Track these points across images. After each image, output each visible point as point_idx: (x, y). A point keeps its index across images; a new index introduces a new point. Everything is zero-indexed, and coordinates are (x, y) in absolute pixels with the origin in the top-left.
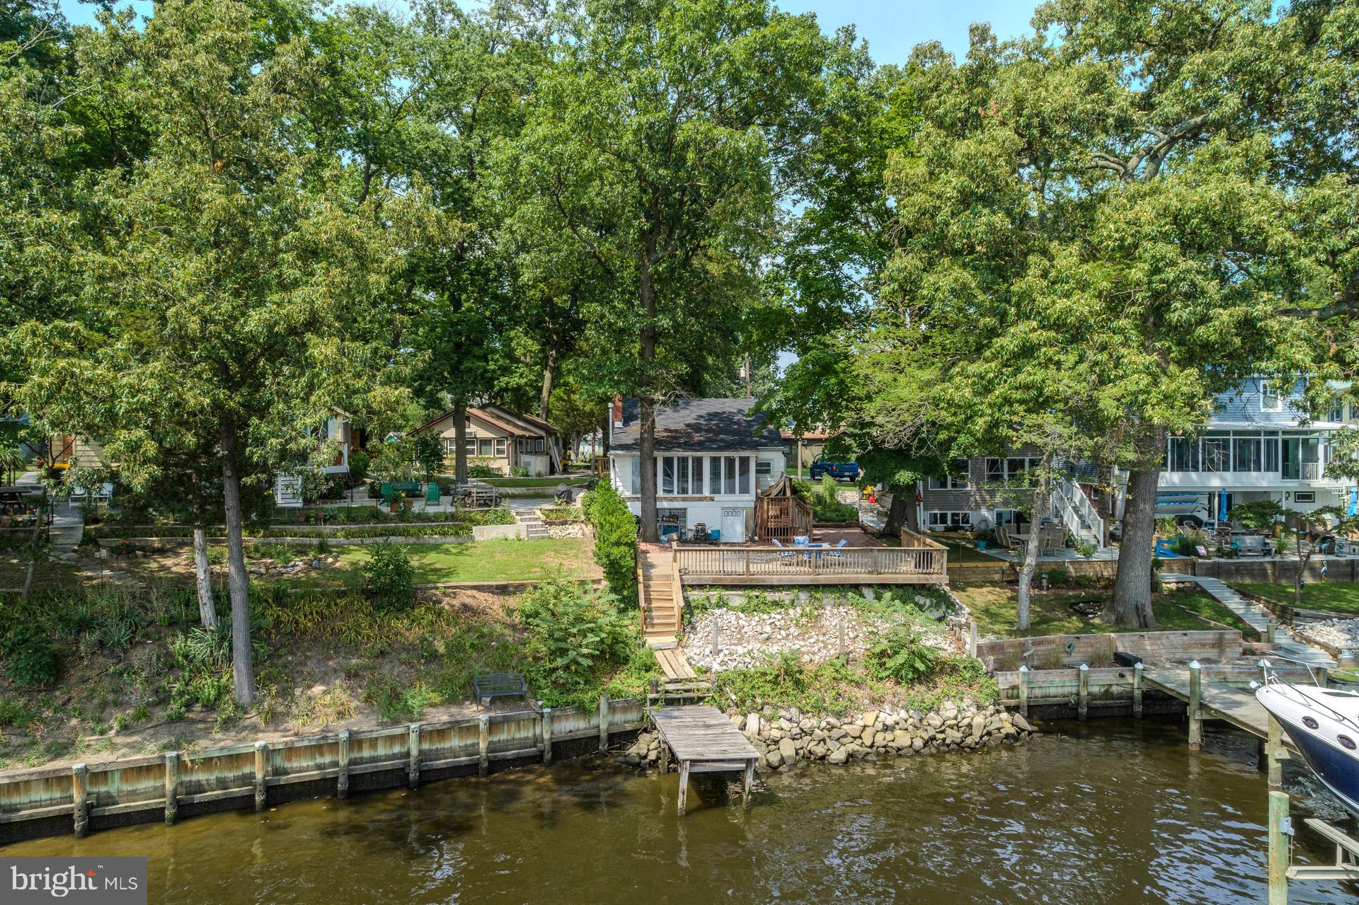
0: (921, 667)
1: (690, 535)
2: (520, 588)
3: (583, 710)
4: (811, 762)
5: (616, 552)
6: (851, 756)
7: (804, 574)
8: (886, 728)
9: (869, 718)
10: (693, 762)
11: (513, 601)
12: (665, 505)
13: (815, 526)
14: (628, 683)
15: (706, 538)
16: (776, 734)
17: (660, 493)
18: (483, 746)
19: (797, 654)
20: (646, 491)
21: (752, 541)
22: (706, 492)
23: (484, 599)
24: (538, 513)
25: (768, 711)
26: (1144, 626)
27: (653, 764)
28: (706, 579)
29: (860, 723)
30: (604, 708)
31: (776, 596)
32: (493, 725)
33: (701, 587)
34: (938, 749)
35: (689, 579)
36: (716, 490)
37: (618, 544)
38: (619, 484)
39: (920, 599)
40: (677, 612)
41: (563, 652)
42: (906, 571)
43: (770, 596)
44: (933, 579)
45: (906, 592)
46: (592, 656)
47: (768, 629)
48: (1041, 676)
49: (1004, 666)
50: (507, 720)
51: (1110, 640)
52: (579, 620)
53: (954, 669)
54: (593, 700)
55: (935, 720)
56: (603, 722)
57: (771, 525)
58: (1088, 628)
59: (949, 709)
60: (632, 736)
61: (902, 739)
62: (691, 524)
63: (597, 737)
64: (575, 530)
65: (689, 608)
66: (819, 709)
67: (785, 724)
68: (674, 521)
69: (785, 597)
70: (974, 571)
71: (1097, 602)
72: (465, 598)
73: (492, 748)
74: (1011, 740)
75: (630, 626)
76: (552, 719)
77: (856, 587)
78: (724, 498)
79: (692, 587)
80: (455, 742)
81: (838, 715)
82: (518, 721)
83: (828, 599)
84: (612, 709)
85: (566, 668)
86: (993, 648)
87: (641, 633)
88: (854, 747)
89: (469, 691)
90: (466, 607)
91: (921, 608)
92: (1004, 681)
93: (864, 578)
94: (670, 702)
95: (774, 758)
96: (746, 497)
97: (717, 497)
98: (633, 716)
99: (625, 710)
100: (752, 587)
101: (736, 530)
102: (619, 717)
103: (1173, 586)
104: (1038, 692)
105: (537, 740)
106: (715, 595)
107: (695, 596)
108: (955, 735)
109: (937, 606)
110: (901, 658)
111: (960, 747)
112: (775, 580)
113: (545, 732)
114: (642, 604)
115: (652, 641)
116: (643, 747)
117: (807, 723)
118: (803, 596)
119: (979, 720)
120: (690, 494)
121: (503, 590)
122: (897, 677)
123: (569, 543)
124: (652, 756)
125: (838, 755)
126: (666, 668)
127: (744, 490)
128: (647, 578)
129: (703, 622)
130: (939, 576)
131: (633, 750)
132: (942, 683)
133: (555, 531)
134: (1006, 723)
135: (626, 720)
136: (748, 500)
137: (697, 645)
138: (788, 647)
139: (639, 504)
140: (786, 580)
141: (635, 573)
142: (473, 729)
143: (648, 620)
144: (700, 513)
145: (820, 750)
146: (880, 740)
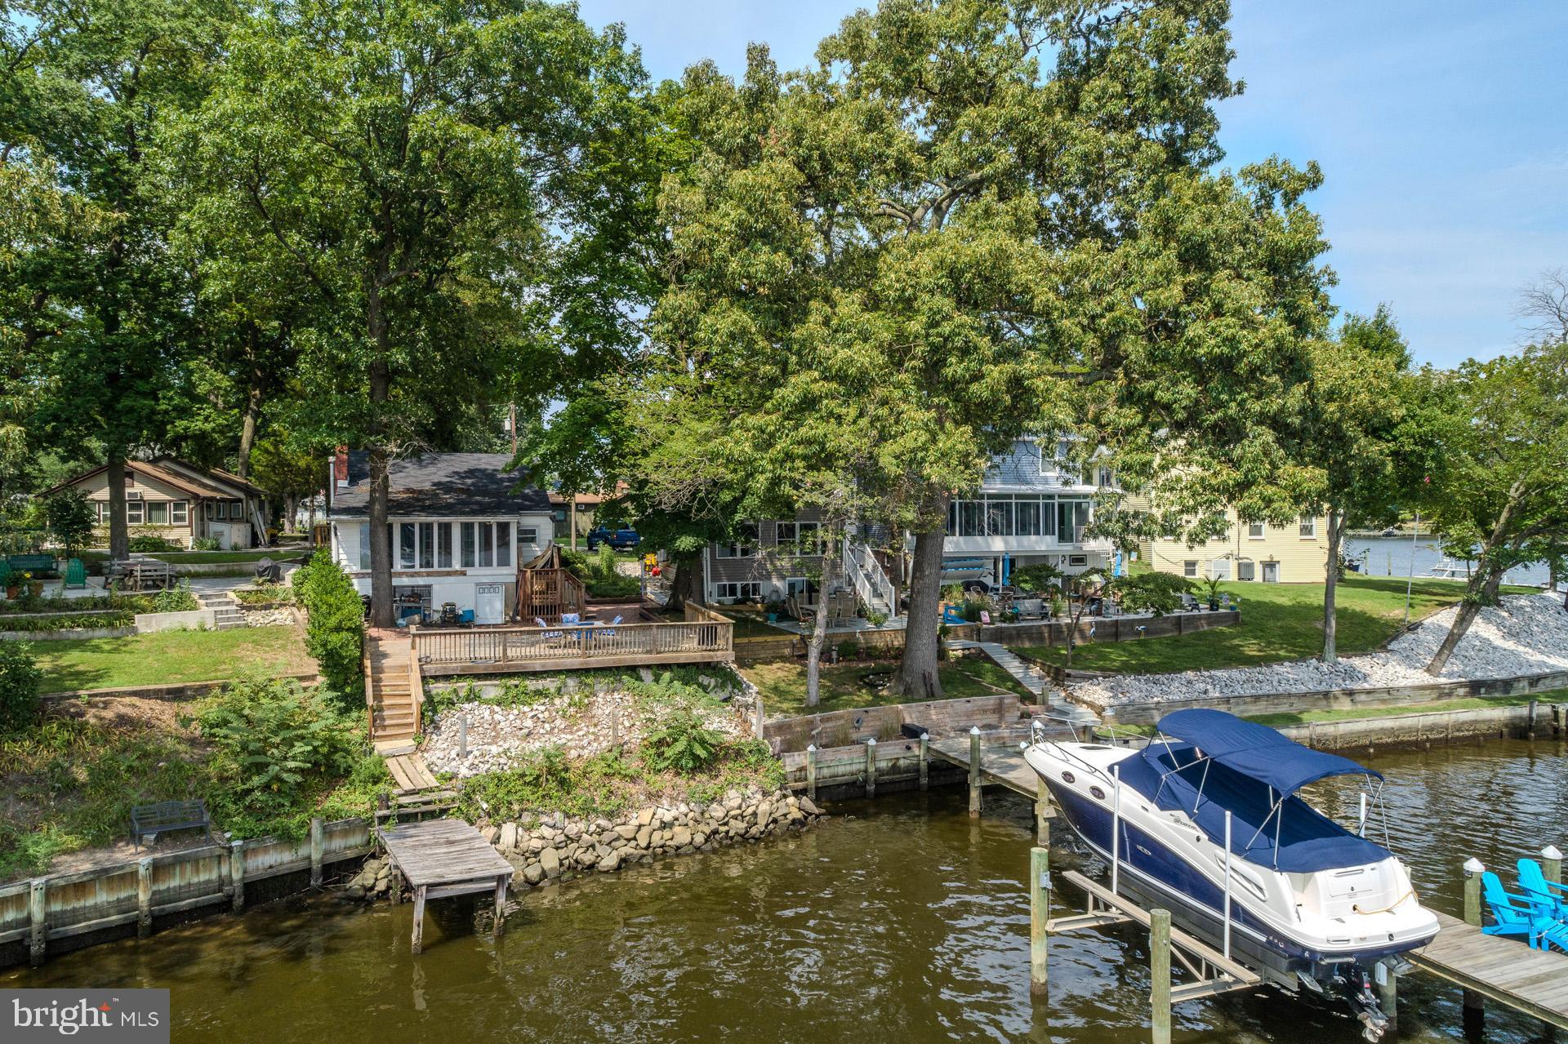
0: (702, 753)
1: (436, 617)
2: (203, 691)
3: (288, 839)
4: (576, 872)
5: (335, 639)
6: (624, 861)
7: (572, 658)
8: (664, 826)
9: (645, 816)
10: (431, 887)
11: (191, 709)
12: (406, 581)
13: (588, 603)
14: (351, 800)
15: (456, 620)
16: (536, 844)
17: (398, 565)
18: (143, 897)
19: (561, 750)
20: (377, 563)
21: (514, 622)
22: (457, 565)
23: (147, 708)
24: (232, 595)
25: (527, 818)
26: (931, 695)
27: (383, 895)
28: (454, 667)
29: (634, 822)
30: (316, 833)
31: (539, 684)
32: (158, 870)
33: (447, 678)
34: (722, 843)
35: (431, 669)
36: (468, 562)
37: (338, 629)
38: (343, 557)
39: (704, 680)
40: (415, 709)
41: (260, 768)
42: (690, 649)
43: (532, 685)
44: (718, 656)
45: (689, 672)
46: (302, 771)
47: (529, 723)
48: (829, 754)
49: (790, 747)
50: (179, 861)
51: (898, 712)
52: (283, 726)
53: (739, 754)
54: (302, 825)
55: (717, 811)
56: (315, 851)
57: (536, 602)
58: (877, 700)
59: (733, 798)
60: (355, 864)
61: (682, 836)
62: (437, 604)
63: (308, 872)
64: (282, 616)
65: (431, 704)
66: (587, 811)
67: (547, 832)
68: (416, 600)
69: (550, 684)
70: (764, 645)
71: (887, 672)
72: (122, 707)
73: (157, 899)
74: (797, 828)
75: (353, 730)
76: (245, 853)
77: (633, 670)
78: (478, 572)
79: (436, 678)
80: (102, 897)
81: (610, 815)
82: (195, 861)
83: (601, 684)
84: (328, 833)
85: (266, 787)
86: (780, 728)
87: (370, 737)
88: (627, 850)
89: (127, 829)
90: (122, 720)
91: (705, 689)
92: (792, 762)
93: (641, 658)
94: (405, 818)
95: (533, 873)
96: (504, 570)
97: (469, 571)
98: (357, 839)
99: (346, 833)
100: (510, 675)
101: (493, 609)
102: (337, 843)
103: (960, 653)
104: (826, 772)
105: (222, 882)
106: (464, 686)
107: (440, 689)
108: (738, 826)
109: (723, 686)
110: (680, 746)
111: (744, 838)
112: (537, 666)
113: (235, 871)
114: (370, 701)
115: (381, 747)
116: (372, 875)
117: (573, 828)
118: (571, 683)
119: (765, 807)
120: (436, 568)
121: (177, 695)
122: (677, 768)
123: (275, 632)
124: (381, 886)
125: (609, 861)
126: (401, 778)
127: (504, 562)
128: (377, 670)
129: (449, 721)
130: (724, 652)
131: (356, 883)
132: (726, 770)
133: (254, 618)
134: (792, 808)
135: (345, 845)
136: (509, 574)
137: (441, 749)
138: (550, 743)
139: (369, 581)
140: (550, 664)
141: (361, 666)
142: (129, 877)
143: (378, 721)
144: (446, 591)
145: (588, 858)
146: (657, 839)
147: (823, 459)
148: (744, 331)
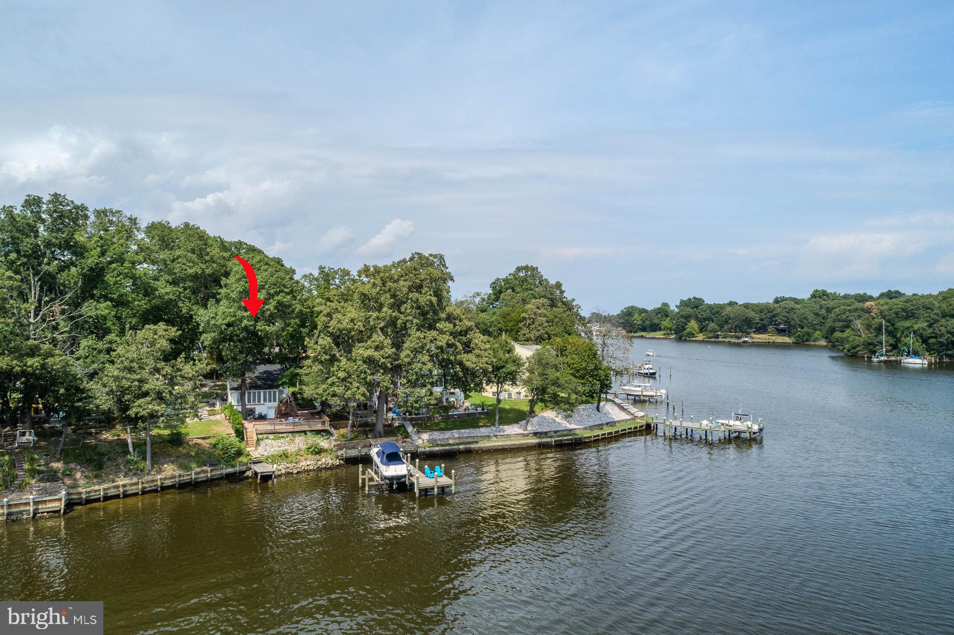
0: (317, 450)
1: (257, 416)
2: (209, 437)
3: (233, 466)
4: (289, 474)
5: (238, 426)
6: (298, 472)
7: (290, 428)
8: (308, 465)
9: (304, 464)
10: (261, 473)
11: (208, 441)
12: (249, 407)
13: (299, 410)
14: (243, 459)
15: (262, 418)
16: (280, 468)
17: (247, 403)
18: (209, 475)
19: (287, 450)
20: (241, 399)
21: (277, 417)
22: (262, 402)
23: (200, 441)
24: (206, 412)
25: (279, 463)
26: (380, 437)
27: (251, 477)
28: (263, 432)
29: (301, 465)
30: (238, 465)
31: (283, 435)
32: (212, 470)
33: (262, 434)
34: (319, 469)
35: (258, 432)
36: (265, 400)
37: (238, 424)
38: (233, 401)
39: (323, 433)
40: (255, 441)
41: (227, 453)
42: (319, 427)
43: (281, 435)
44: (326, 428)
45: (318, 432)
46: (233, 454)
47: (280, 444)
48: (349, 451)
49: (341, 449)
50: (215, 469)
51: (370, 441)
52: (230, 445)
53: (327, 451)
54: (236, 464)
55: (320, 463)
56: (237, 469)
57: (283, 412)
58: (367, 437)
59: (323, 460)
60: (245, 472)
61: (311, 467)
62: (257, 413)
63: (236, 473)
64: (218, 417)
65: (258, 440)
66: (291, 462)
67: (283, 466)
68: (252, 411)
69: (285, 435)
70: (342, 424)
71: (370, 431)
72: (195, 441)
73: (211, 476)
74: (338, 466)
75: (243, 445)
76: (226, 468)
77: (305, 432)
78: (268, 404)
79: (259, 434)
80: (202, 475)
81: (296, 463)
82: (217, 469)
83: (297, 435)
84: (240, 466)
85: (227, 457)
86: (338, 445)
87: (246, 447)
88: (300, 470)
89: (204, 464)
90: (196, 444)
91: (323, 436)
92: (340, 453)
93: (306, 428)
94: (254, 463)
95: (280, 473)
96: (275, 403)
97: (265, 403)
98: (245, 467)
99: (243, 466)
100: (276, 433)
101: (272, 414)
102: (241, 468)
103: (397, 425)
104: (348, 455)
105: (221, 474)
106: (265, 436)
107: (260, 436)
108: (324, 466)
109: (327, 435)
110: (312, 449)
111: (325, 468)
112: (282, 431)
113: (224, 471)
114: (246, 440)
115: (248, 449)
116: (249, 473)
117: (288, 465)
118: (290, 435)
119: (331, 462)
120: (257, 403)
121: (204, 438)
122: (312, 453)
123: (218, 422)
124: (250, 475)
125: (295, 471)
126: (253, 455)
127: (275, 401)
128: (246, 432)
129: (262, 443)
130: (327, 427)
131: (246, 474)
132: (323, 455)
133: (211, 418)
134: (337, 462)
135: (244, 468)
136: (276, 404)
137: (261, 449)
138: (283, 448)
139: (241, 407)
140: (285, 431)
141: (243, 432)
142: (206, 472)
143: (247, 444)
144: (259, 409)
145: (291, 471)
146: (306, 468)
147: (334, 395)
148: (321, 369)
